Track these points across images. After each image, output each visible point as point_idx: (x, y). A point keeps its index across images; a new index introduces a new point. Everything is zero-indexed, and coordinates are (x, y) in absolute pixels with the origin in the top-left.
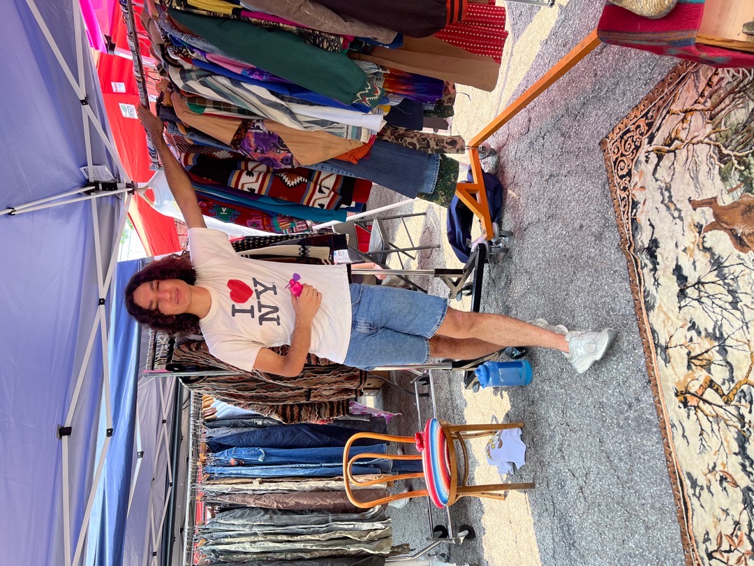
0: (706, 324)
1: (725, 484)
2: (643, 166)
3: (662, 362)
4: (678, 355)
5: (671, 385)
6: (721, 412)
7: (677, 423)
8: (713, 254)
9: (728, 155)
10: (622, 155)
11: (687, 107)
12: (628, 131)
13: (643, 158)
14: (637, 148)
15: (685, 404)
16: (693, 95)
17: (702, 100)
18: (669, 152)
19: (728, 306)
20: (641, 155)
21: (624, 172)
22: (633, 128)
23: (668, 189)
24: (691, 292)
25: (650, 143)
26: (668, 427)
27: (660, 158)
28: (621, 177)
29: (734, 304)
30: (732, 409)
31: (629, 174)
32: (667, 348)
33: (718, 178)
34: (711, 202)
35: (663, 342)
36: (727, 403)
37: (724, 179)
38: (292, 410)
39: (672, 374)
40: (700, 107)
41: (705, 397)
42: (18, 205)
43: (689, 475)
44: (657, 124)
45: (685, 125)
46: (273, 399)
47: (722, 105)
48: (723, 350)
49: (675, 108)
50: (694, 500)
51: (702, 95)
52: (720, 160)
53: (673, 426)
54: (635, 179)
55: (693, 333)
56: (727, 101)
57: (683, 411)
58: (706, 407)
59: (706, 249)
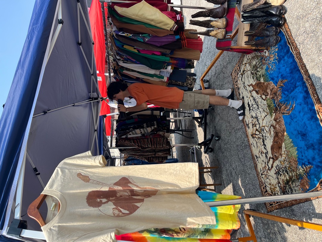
0: (254, 115)
1: (262, 154)
2: (239, 78)
3: (248, 128)
4: (250, 125)
5: (250, 134)
6: (259, 136)
7: (252, 143)
8: (253, 97)
9: (253, 73)
10: (235, 76)
11: (246, 62)
12: (236, 70)
13: (239, 77)
14: (238, 74)
15: (253, 137)
16: (246, 60)
17: (248, 60)
18: (244, 74)
19: (257, 109)
20: (239, 76)
21: (236, 81)
22: (237, 69)
23: (244, 83)
24: (251, 108)
25: (240, 72)
26: (251, 145)
27: (242, 76)
28: (236, 82)
29: (258, 108)
30: (261, 134)
31: (237, 81)
32: (248, 124)
33: (252, 78)
34: (251, 85)
35: (247, 124)
36: (260, 133)
37: (253, 79)
38: (151, 159)
39: (250, 131)
40: (247, 62)
41: (256, 134)
42: (75, 103)
43: (256, 155)
44: (241, 67)
45: (246, 67)
46: (145, 155)
47: (251, 61)
48: (258, 121)
49: (244, 63)
50: (257, 161)
51: (248, 59)
52: (252, 74)
53: (252, 144)
54: (238, 82)
55: (252, 118)
56: (252, 60)
57: (253, 139)
58: (256, 136)
59: (252, 96)
